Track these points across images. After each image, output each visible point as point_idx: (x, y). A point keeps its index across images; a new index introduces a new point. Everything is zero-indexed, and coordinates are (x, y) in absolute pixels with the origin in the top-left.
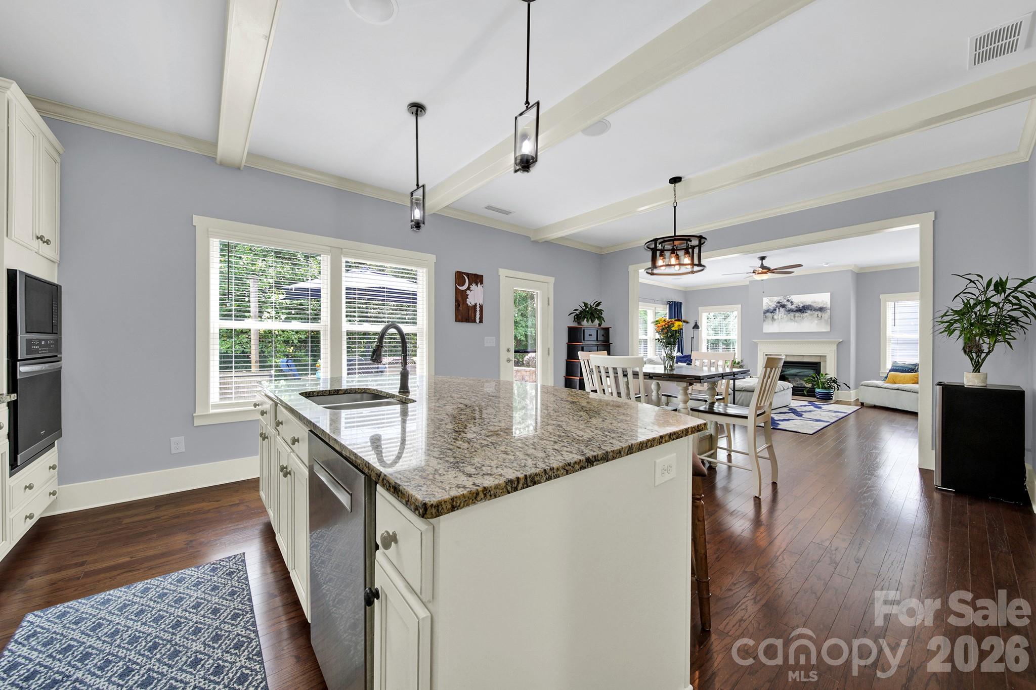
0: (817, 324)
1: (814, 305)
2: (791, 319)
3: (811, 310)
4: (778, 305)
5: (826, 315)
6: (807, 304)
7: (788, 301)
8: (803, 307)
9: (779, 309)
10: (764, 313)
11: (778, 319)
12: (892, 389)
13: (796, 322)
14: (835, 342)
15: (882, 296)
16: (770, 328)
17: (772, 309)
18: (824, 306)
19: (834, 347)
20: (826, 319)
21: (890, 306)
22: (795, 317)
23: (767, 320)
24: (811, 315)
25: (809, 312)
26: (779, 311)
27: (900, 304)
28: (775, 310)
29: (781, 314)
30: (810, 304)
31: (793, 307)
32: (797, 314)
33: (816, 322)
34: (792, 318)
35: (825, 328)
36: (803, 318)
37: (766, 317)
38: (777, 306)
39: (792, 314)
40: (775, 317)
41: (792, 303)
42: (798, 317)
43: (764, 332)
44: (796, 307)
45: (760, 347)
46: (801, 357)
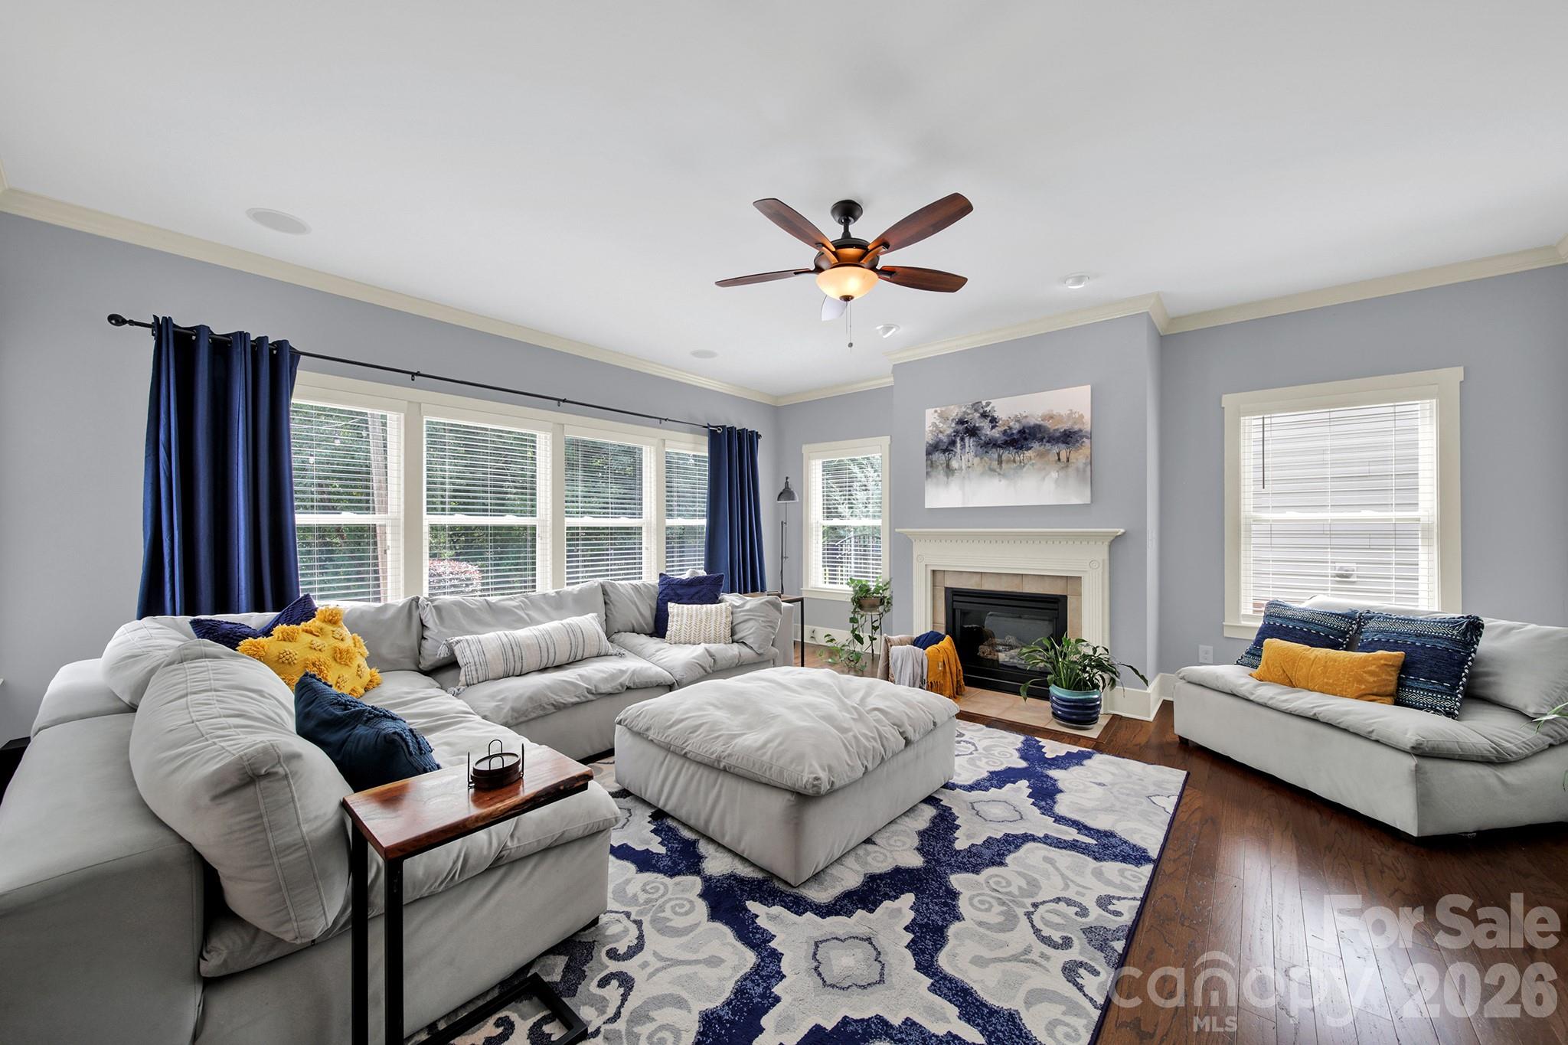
0: (1057, 481)
1: (1049, 425)
2: (993, 470)
3: (1041, 440)
4: (961, 428)
5: (1080, 457)
6: (1032, 422)
7: (984, 415)
8: (1022, 432)
9: (962, 439)
10: (928, 453)
11: (961, 469)
12: (1291, 714)
13: (1004, 476)
14: (1104, 535)
15: (1228, 400)
16: (942, 495)
17: (945, 440)
18: (1076, 428)
19: (1101, 553)
20: (1081, 465)
21: (1250, 427)
22: (1000, 462)
23: (933, 473)
24: (1041, 455)
25: (1036, 445)
26: (963, 447)
27: (1279, 419)
28: (953, 443)
29: (966, 456)
30: (1039, 421)
31: (996, 433)
32: (1007, 455)
33: (1054, 475)
34: (995, 464)
35: (1077, 496)
36: (1022, 465)
37: (932, 466)
38: (957, 432)
39: (994, 454)
40: (954, 464)
41: (994, 421)
42: (1008, 461)
43: (928, 506)
44: (1005, 431)
45: (918, 549)
46: (1017, 581)
